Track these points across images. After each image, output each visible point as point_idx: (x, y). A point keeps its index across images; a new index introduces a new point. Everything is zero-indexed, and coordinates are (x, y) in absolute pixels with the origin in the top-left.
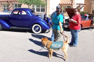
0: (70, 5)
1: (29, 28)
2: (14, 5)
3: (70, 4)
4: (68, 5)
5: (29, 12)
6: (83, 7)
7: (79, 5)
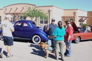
0: (73, 18)
1: (30, 38)
2: (20, 17)
3: (73, 16)
4: (71, 18)
5: (30, 24)
6: (86, 20)
7: (81, 18)
